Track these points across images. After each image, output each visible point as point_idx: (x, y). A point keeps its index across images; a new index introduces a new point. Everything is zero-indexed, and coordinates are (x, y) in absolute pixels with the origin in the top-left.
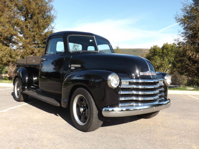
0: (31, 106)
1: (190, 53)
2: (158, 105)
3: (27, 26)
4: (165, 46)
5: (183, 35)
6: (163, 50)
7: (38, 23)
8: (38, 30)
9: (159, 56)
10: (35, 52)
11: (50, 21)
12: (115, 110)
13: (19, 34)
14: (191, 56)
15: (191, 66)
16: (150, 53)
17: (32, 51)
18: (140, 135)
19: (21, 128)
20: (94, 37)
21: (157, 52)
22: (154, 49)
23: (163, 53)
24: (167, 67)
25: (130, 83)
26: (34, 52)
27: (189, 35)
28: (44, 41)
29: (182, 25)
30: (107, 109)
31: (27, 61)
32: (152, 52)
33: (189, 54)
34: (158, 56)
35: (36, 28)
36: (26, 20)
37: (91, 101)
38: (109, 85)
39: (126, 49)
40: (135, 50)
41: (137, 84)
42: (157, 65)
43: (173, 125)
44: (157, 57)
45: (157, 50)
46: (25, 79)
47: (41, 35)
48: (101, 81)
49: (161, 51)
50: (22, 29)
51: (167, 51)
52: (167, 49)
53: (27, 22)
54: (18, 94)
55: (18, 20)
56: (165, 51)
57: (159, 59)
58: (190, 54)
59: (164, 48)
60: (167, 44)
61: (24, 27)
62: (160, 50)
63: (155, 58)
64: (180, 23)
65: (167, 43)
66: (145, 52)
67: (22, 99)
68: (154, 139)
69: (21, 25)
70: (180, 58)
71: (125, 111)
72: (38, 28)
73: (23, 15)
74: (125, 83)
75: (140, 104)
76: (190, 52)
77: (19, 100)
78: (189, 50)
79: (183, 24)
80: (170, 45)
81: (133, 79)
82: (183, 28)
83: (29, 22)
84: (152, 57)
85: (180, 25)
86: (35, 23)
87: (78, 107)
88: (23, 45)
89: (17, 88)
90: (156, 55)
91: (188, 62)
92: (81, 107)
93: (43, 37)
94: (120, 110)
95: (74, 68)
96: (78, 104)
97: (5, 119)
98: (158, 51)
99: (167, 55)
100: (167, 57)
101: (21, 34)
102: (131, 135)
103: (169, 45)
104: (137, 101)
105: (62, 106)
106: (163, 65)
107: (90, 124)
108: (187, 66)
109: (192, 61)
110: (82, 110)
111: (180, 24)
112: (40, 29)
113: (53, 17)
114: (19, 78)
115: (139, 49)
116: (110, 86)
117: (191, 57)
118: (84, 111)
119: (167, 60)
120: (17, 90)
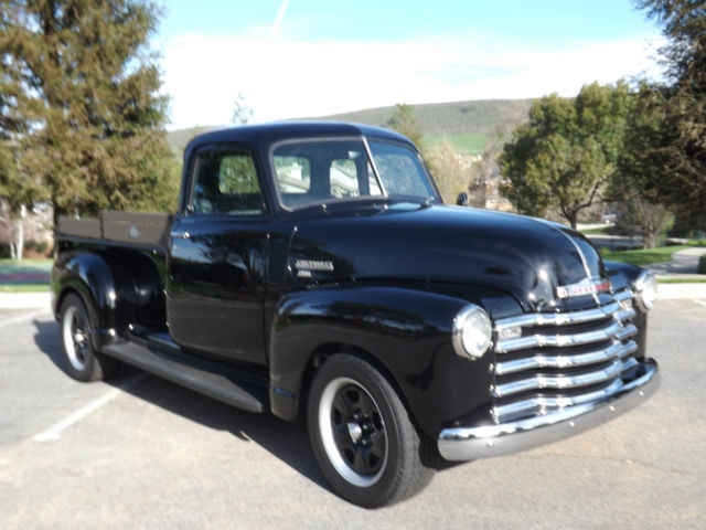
0: (140, 402)
1: (693, 128)
2: (617, 395)
3: (54, 57)
4: (586, 94)
5: (663, 57)
6: (580, 111)
7: (97, 40)
8: (102, 67)
9: (566, 134)
10: (96, 155)
11: (145, 29)
12: (477, 435)
13: (24, 85)
14: (695, 140)
15: (695, 178)
16: (533, 125)
17: (84, 153)
18: (566, 507)
19: (145, 513)
20: (365, 140)
21: (556, 121)
22: (545, 109)
23: (580, 121)
24: (597, 177)
25: (528, 331)
26: (91, 158)
27: (686, 58)
28: (126, 112)
29: (656, 17)
30: (453, 432)
31: (102, 230)
32: (539, 121)
33: (690, 135)
34: (562, 135)
35: (94, 60)
36: (48, 28)
37: (392, 404)
38: (457, 350)
39: (432, 105)
40: (466, 105)
41: (549, 329)
42: (559, 171)
43: (673, 455)
44: (557, 138)
45: (559, 110)
46: (105, 298)
47: (114, 87)
48: (418, 331)
49: (574, 115)
50: (36, 68)
51: (594, 113)
52: (595, 104)
53: (55, 38)
54: (80, 356)
55: (17, 33)
56: (587, 114)
57: (565, 143)
58: (694, 134)
59: (585, 102)
60: (594, 86)
61: (44, 58)
62: (570, 112)
63: (551, 142)
64: (648, 9)
65: (596, 82)
66: (508, 120)
67: (98, 371)
68: (620, 521)
69: (31, 53)
70: (653, 150)
71: (513, 433)
72: (101, 60)
73: (35, 12)
74: (510, 334)
75: (562, 401)
76: (690, 124)
77: (84, 378)
78: (687, 119)
79: (663, 14)
80: (608, 87)
81: (535, 312)
82: (663, 27)
83: (62, 41)
84: (538, 141)
85: (649, 17)
86: (87, 42)
87: (338, 419)
88: (49, 131)
89: (74, 332)
90: (556, 129)
91: (684, 163)
92: (352, 420)
93: (123, 96)
94: (498, 433)
95: (308, 274)
96: (339, 408)
97: (68, 472)
98: (561, 116)
99: (596, 128)
100: (595, 138)
101: (33, 84)
102: (537, 510)
103: (602, 88)
104: (550, 392)
105: (274, 410)
106: (583, 168)
107: (393, 485)
108: (682, 176)
109: (699, 158)
110: (355, 431)
111: (651, 13)
112: (110, 63)
113: (155, 12)
114: (79, 296)
115: (481, 103)
116: (459, 352)
117: (697, 144)
118: (365, 434)
119: (595, 147)
120: (74, 338)
